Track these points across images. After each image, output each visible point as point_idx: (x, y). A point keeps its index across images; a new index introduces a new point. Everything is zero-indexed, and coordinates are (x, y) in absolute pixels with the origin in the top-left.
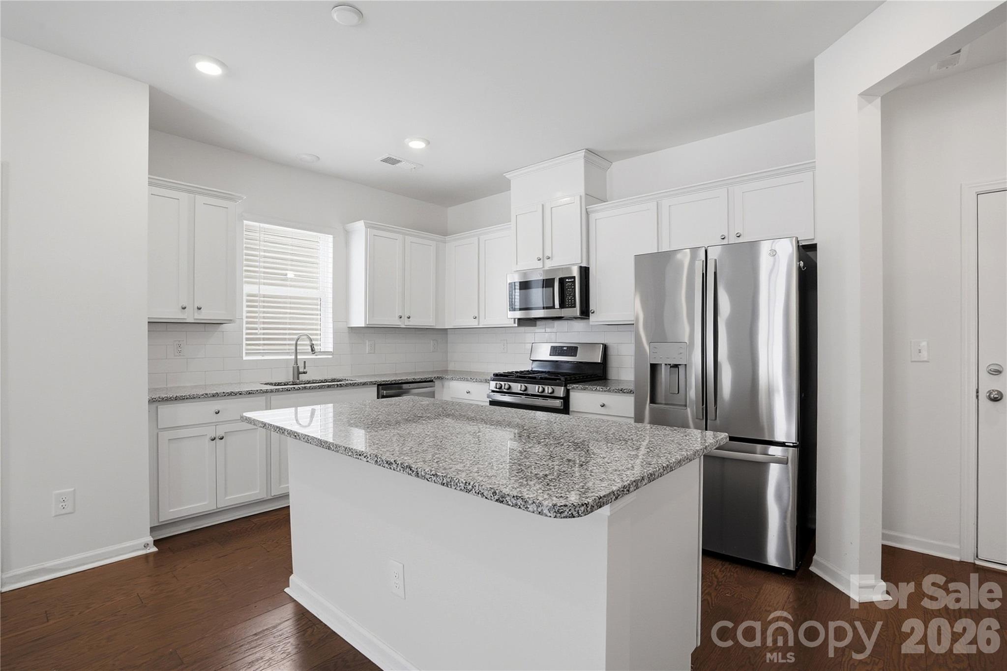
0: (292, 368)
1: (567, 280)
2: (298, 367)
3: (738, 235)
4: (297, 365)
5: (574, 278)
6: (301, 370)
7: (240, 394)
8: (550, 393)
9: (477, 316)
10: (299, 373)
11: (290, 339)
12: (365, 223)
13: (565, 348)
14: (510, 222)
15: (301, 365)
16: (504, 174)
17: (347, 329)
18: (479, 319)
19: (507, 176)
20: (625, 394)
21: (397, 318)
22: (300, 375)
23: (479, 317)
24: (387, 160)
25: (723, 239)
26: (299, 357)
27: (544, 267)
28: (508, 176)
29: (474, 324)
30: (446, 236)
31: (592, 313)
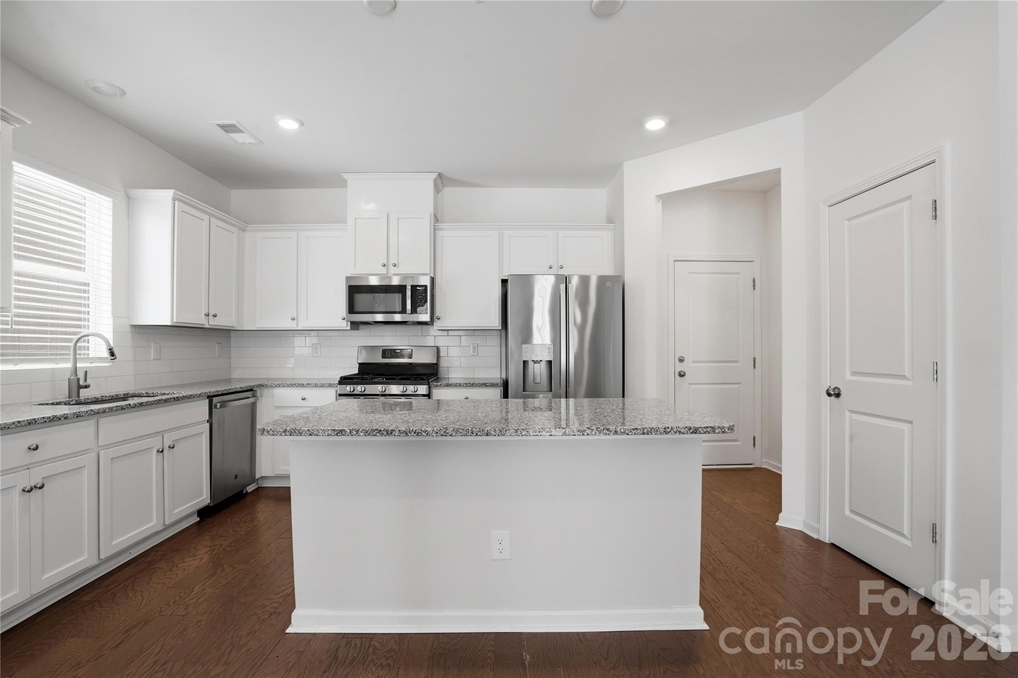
0: (67, 381)
1: (418, 288)
2: (78, 379)
3: (561, 267)
4: (77, 376)
5: (426, 286)
6: (82, 383)
7: (66, 418)
8: (415, 392)
9: (295, 317)
10: (80, 387)
11: (66, 340)
12: (174, 193)
13: (398, 351)
14: (346, 223)
15: (81, 376)
16: (342, 174)
17: (129, 327)
18: (297, 320)
19: (344, 176)
20: (487, 388)
21: (203, 316)
22: (81, 390)
23: (297, 318)
24: (222, 127)
25: (551, 268)
26: (78, 365)
27: (387, 274)
28: (346, 176)
29: (292, 325)
30: (249, 224)
31: (438, 319)
